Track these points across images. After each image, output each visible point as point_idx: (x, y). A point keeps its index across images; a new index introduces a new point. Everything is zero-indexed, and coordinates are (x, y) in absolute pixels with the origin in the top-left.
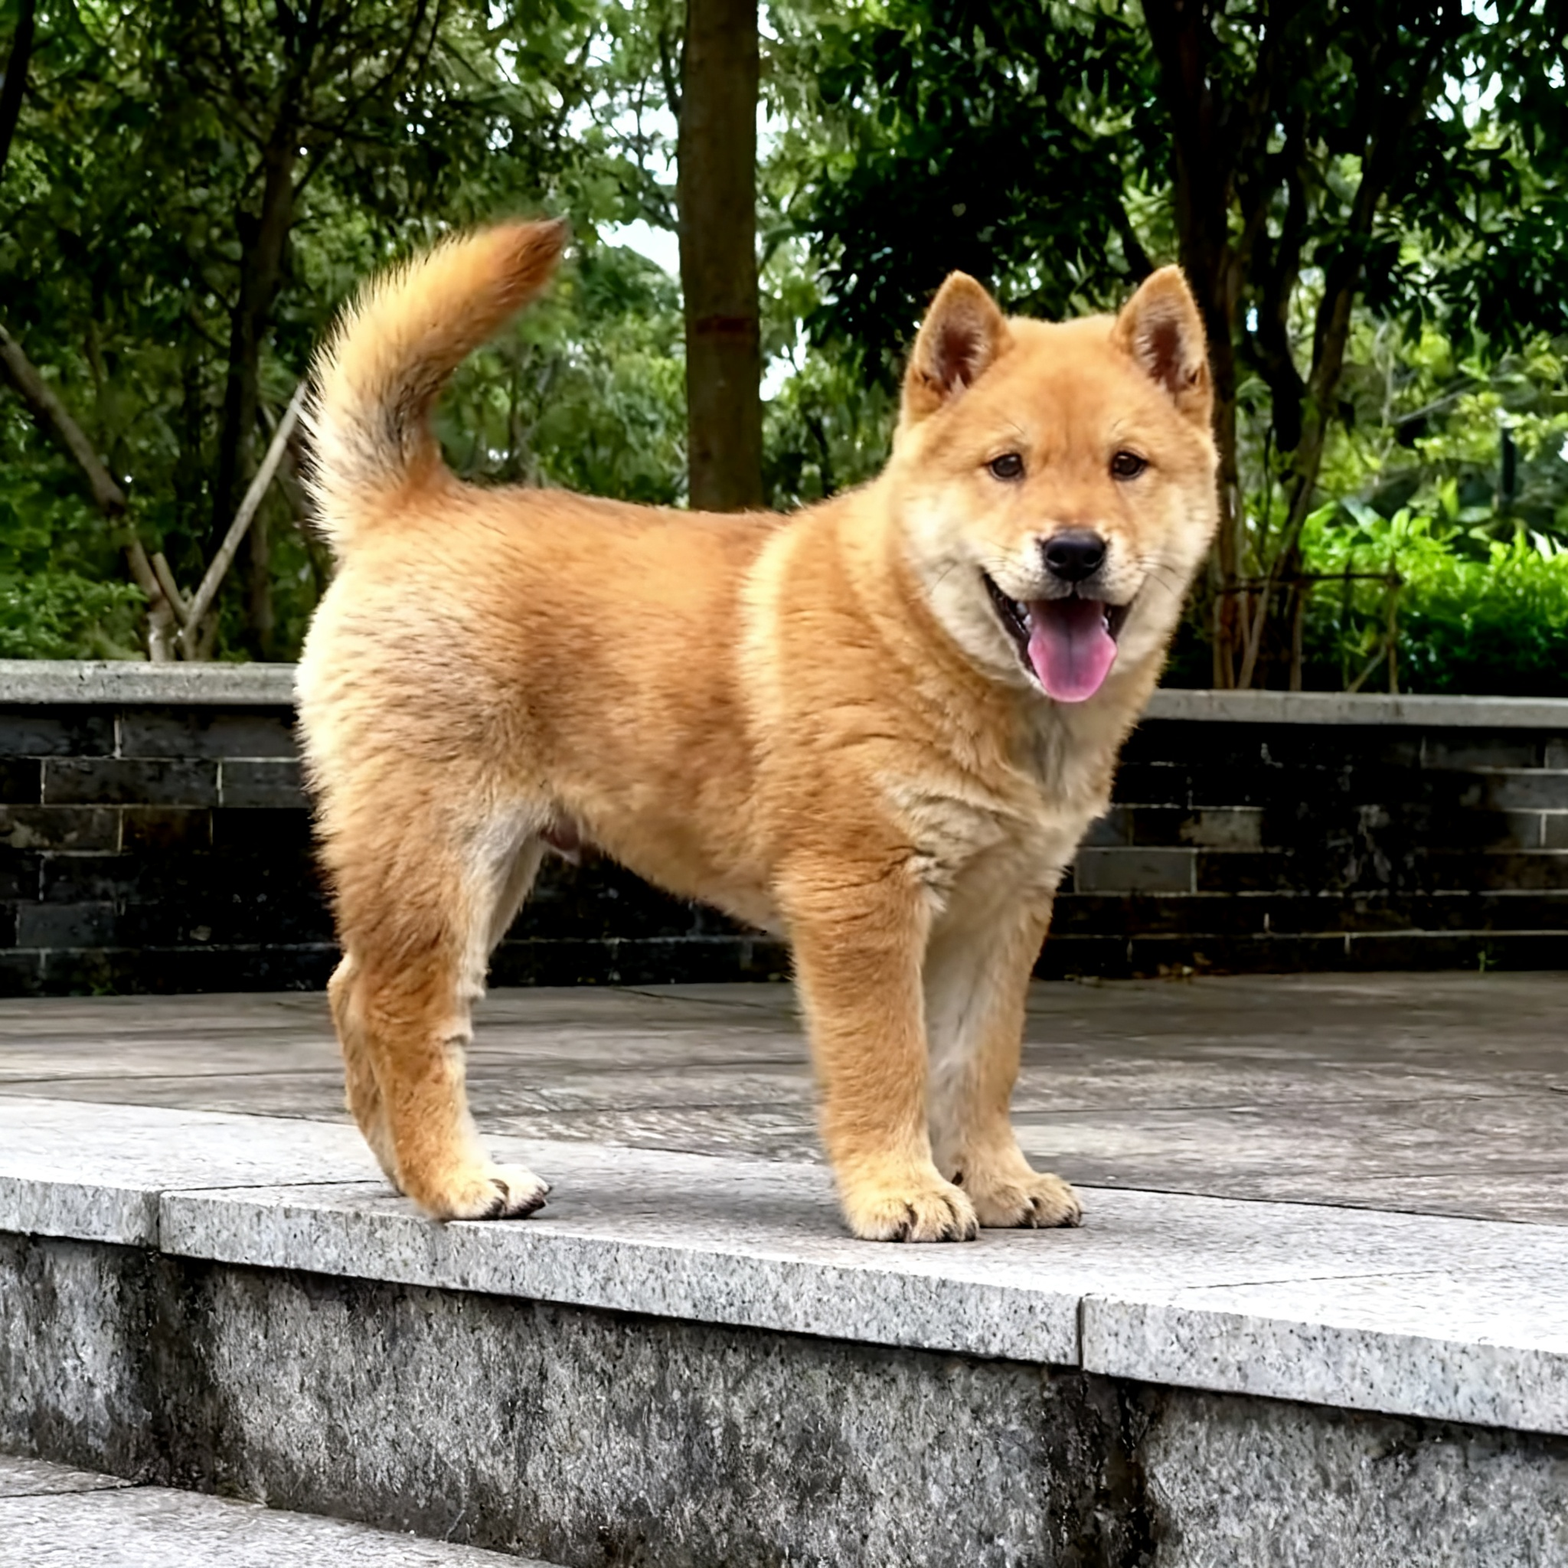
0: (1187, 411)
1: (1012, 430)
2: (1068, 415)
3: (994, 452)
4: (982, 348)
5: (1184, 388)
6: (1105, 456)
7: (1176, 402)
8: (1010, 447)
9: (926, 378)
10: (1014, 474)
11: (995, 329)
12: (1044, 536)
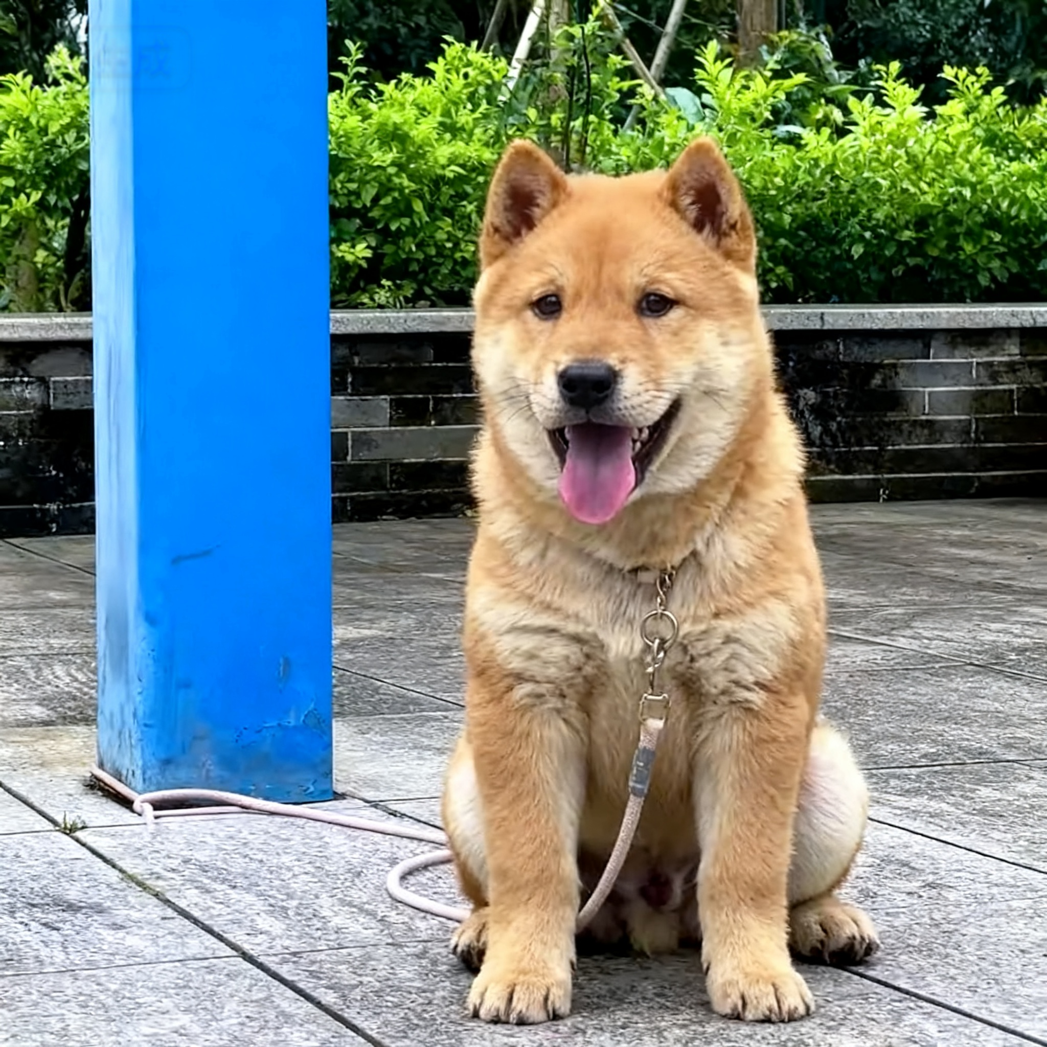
0: (728, 255)
1: (553, 272)
2: (600, 260)
3: (536, 294)
4: (543, 201)
5: (726, 235)
6: (631, 297)
7: (718, 246)
8: (552, 288)
9: (497, 230)
10: (552, 313)
11: (556, 185)
12: (561, 368)
